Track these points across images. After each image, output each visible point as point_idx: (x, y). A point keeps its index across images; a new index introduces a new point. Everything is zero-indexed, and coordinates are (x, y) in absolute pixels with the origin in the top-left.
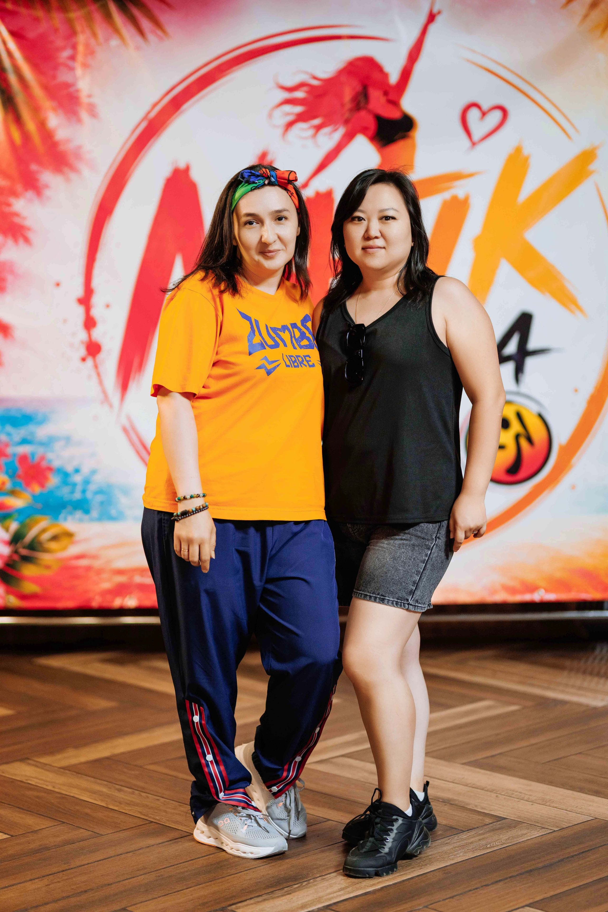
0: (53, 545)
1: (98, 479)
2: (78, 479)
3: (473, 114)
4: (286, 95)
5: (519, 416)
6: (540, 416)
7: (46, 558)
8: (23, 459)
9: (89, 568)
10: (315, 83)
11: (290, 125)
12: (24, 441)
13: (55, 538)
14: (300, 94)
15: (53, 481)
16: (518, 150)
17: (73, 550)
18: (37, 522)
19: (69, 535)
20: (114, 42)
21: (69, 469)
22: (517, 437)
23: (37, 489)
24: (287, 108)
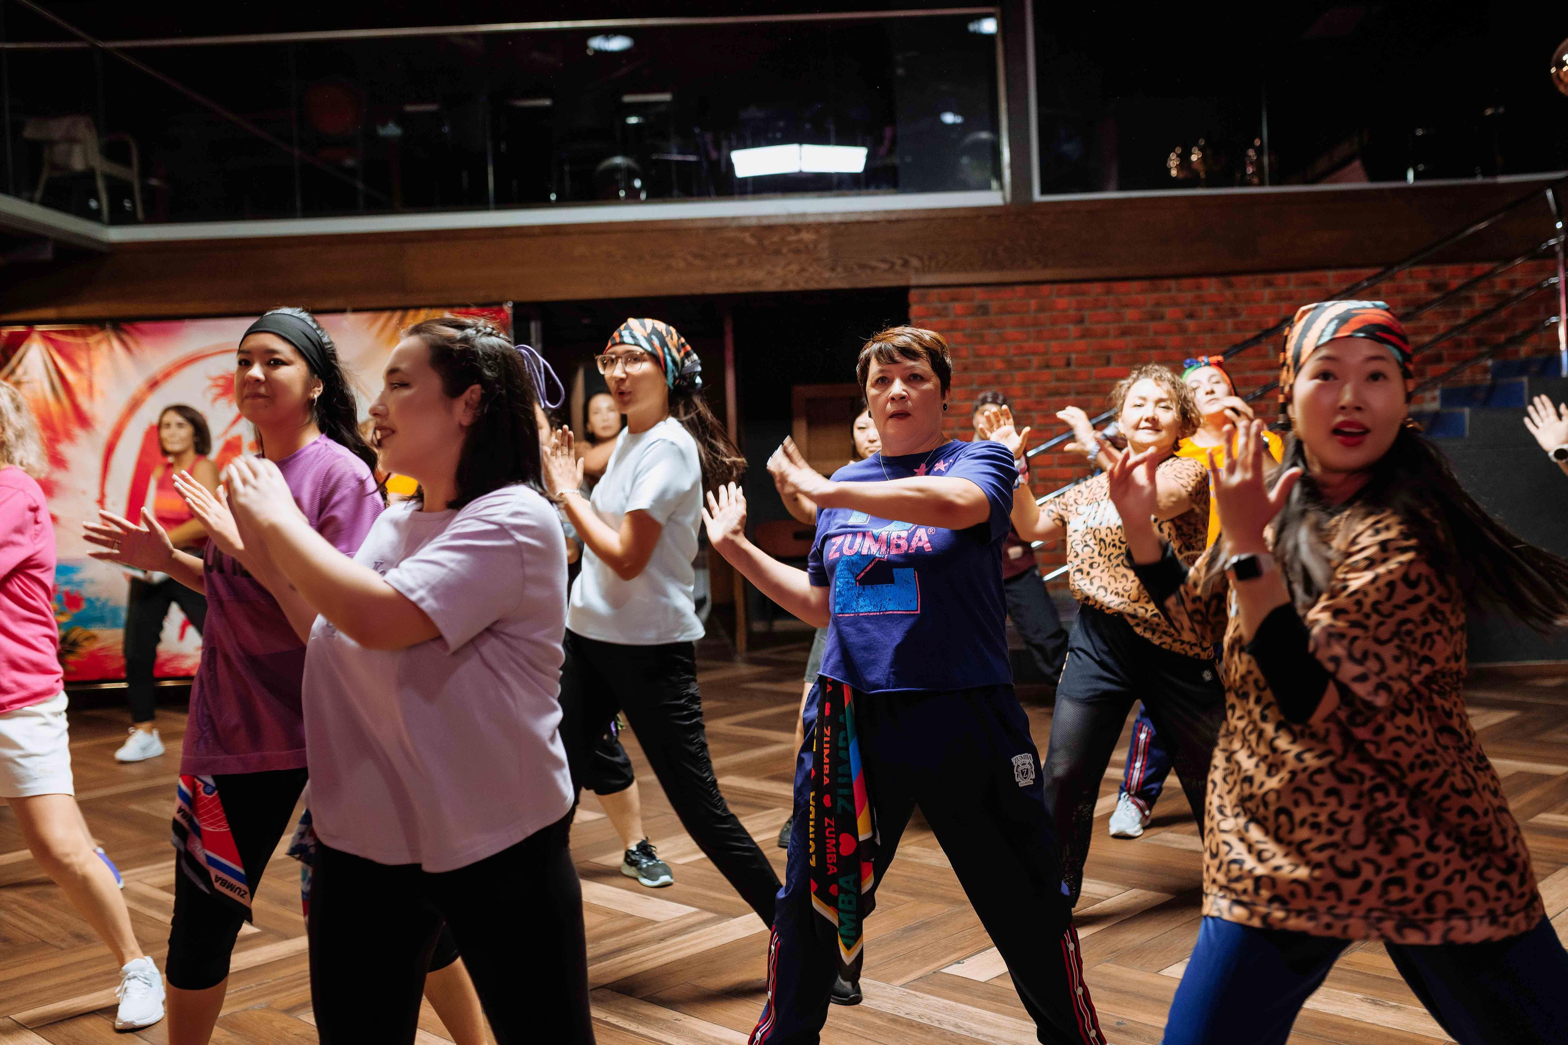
0: (85, 644)
1: (110, 604)
2: (98, 604)
7: (81, 651)
8: (67, 594)
9: (106, 656)
11: (215, 400)
12: (67, 583)
13: (87, 639)
14: (221, 382)
15: (84, 605)
17: (97, 645)
18: (74, 630)
19: (93, 637)
21: (93, 599)
23: (75, 611)
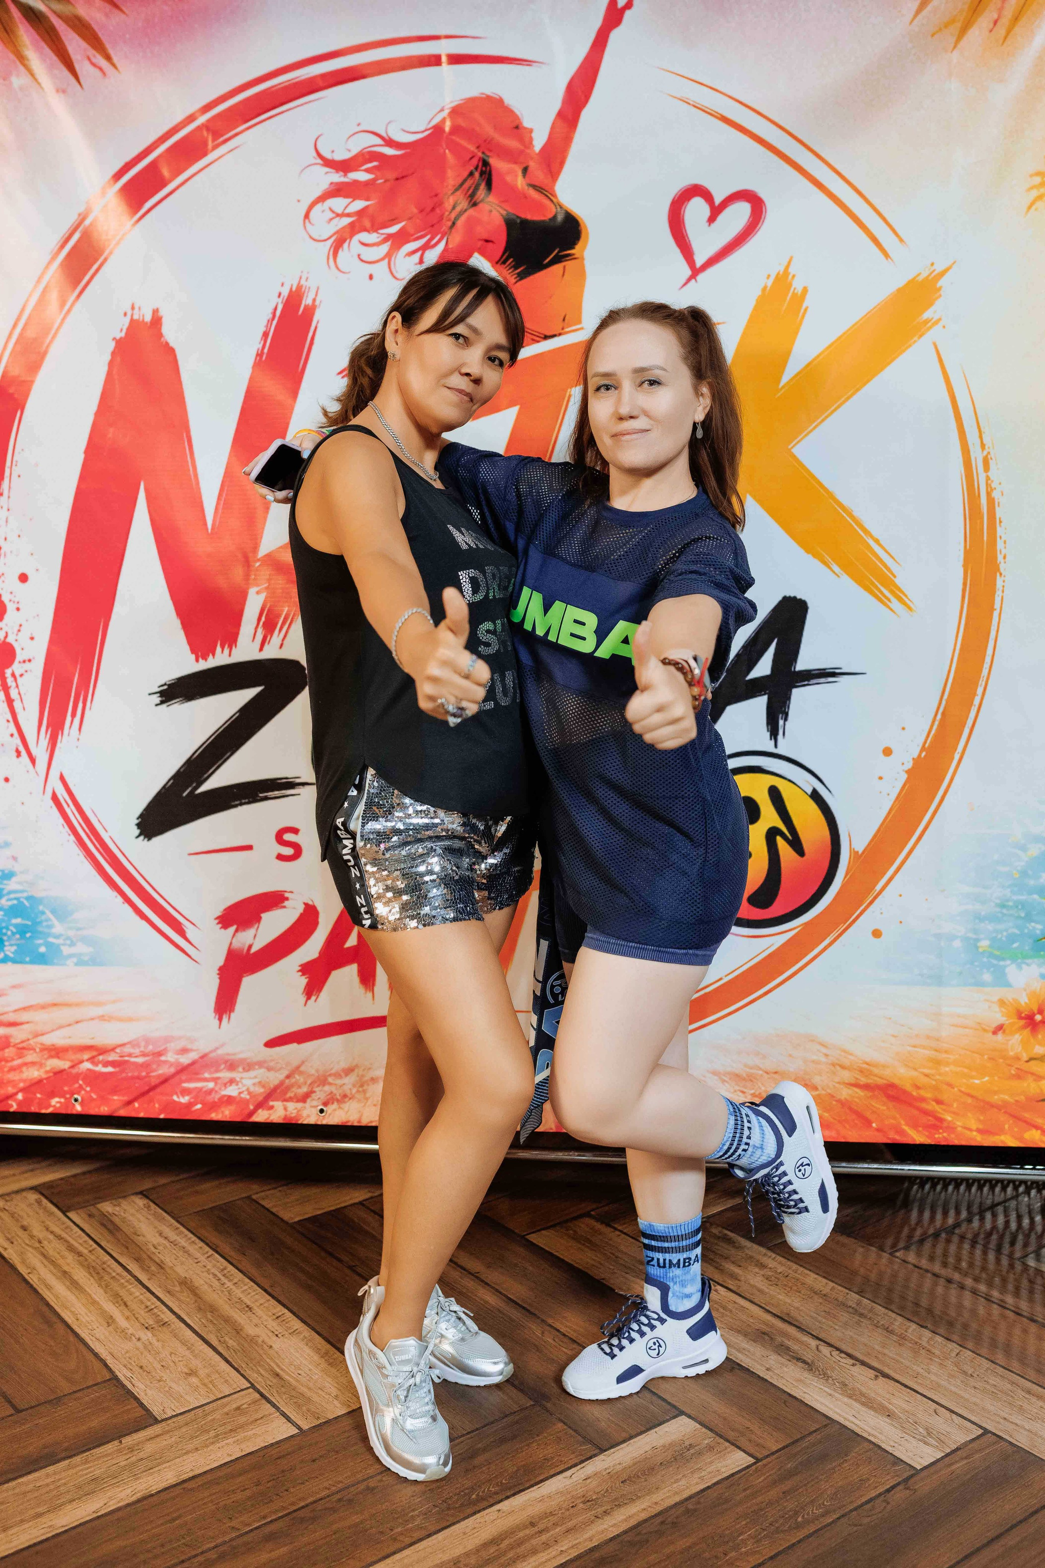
1: (15, 888)
3: (696, 209)
4: (337, 177)
5: (775, 794)
6: (815, 796)
10: (389, 151)
11: (343, 237)
14: (361, 176)
16: (783, 280)
20: (19, 80)
22: (772, 834)
24: (339, 203)
